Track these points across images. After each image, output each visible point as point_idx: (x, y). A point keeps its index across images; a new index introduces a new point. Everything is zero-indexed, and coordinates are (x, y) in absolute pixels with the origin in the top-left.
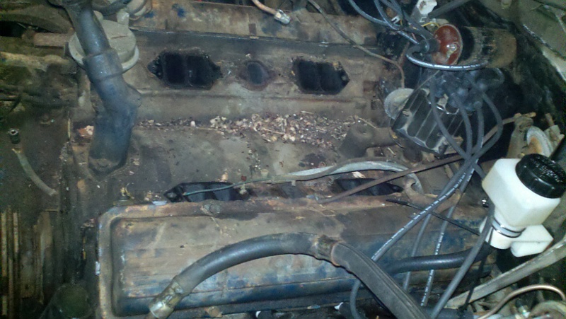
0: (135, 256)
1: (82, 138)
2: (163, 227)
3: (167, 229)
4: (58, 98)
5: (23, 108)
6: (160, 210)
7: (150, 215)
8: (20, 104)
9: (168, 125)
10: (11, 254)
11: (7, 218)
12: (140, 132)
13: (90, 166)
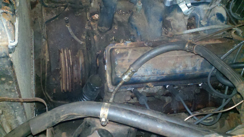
0: (121, 62)
1: (94, 19)
2: (131, 51)
3: (132, 52)
4: (82, 4)
5: (68, 9)
6: (128, 45)
7: (125, 47)
8: (67, 8)
9: (127, 13)
10: (69, 66)
11: (67, 52)
12: (116, 16)
13: (98, 30)
